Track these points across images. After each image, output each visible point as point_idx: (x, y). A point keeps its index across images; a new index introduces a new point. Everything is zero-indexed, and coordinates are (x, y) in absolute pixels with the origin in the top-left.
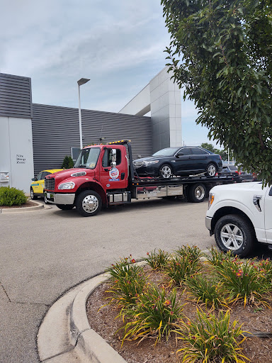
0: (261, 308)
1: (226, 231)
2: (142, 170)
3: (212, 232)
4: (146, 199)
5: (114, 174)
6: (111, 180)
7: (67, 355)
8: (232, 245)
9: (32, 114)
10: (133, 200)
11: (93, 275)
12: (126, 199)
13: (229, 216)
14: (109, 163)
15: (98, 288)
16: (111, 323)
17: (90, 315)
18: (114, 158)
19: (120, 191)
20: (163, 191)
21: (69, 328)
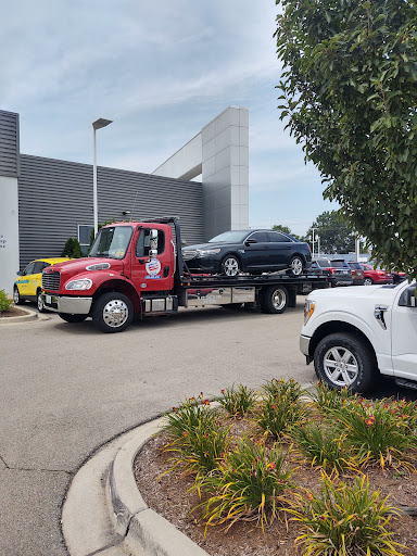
0: (402, 473)
1: (332, 358)
2: (195, 263)
3: (310, 358)
4: (200, 308)
5: (154, 268)
6: (148, 277)
7: (113, 551)
8: (340, 378)
9: (19, 170)
10: (180, 309)
11: (133, 424)
12: (170, 307)
13: (336, 334)
14: (147, 251)
15: (147, 444)
16: (178, 500)
17: (142, 486)
18: (155, 244)
19: (162, 294)
20: (226, 295)
21: (111, 508)
